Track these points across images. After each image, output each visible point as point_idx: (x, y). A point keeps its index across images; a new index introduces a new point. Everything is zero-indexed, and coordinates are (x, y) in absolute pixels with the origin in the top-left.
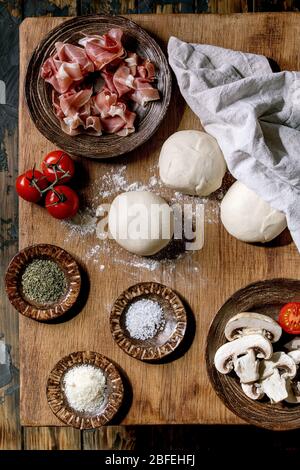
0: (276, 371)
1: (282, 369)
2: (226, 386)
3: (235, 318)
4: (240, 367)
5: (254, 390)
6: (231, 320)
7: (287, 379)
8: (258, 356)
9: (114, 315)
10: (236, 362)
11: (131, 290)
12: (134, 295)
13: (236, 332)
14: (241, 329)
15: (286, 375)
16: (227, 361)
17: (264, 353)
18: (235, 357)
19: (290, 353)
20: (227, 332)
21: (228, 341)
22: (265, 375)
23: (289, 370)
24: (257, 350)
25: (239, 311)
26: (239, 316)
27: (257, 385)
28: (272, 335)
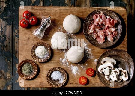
0: (114, 73)
1: (116, 72)
2: (101, 76)
3: (104, 58)
4: (105, 71)
5: (108, 77)
6: (104, 59)
7: (117, 75)
8: (110, 69)
9: (51, 70)
10: (104, 70)
11: (58, 68)
12: (58, 70)
13: (104, 62)
14: (106, 61)
15: (117, 74)
16: (102, 69)
17: (111, 68)
18: (104, 69)
19: (118, 68)
20: (102, 62)
21: (102, 64)
22: (111, 73)
23: (118, 73)
24: (110, 67)
25: (105, 57)
26: (106, 58)
27: (109, 76)
28: (114, 63)
